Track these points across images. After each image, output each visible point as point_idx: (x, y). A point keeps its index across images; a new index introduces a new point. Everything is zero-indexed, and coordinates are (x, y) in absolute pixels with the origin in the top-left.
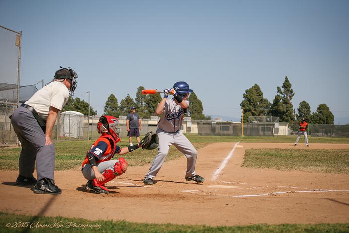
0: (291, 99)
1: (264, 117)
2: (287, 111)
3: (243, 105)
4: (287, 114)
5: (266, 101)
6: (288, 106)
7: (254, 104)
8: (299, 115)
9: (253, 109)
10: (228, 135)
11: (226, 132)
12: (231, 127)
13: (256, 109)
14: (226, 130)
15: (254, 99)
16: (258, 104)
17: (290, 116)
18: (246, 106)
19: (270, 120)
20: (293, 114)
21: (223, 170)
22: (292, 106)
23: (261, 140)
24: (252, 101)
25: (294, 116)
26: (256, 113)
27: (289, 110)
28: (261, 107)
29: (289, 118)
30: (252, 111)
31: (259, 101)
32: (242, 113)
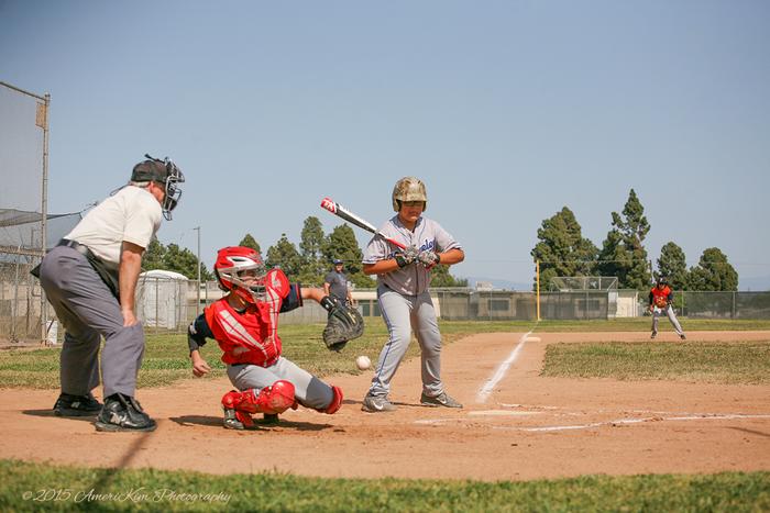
0: (642, 239)
1: (585, 279)
2: (635, 265)
3: (537, 254)
4: (634, 271)
5: (588, 243)
6: (636, 255)
7: (562, 252)
8: (660, 273)
9: (561, 262)
10: (508, 319)
11: (501, 313)
12: (512, 302)
13: (567, 262)
14: (501, 309)
15: (562, 240)
16: (571, 251)
17: (641, 277)
18: (545, 257)
19: (597, 284)
20: (649, 271)
22: (644, 255)
23: (578, 326)
24: (556, 245)
25: (650, 275)
26: (566, 270)
27: (638, 263)
28: (577, 258)
29: (640, 281)
30: (558, 267)
31: (572, 245)
32: (536, 271)
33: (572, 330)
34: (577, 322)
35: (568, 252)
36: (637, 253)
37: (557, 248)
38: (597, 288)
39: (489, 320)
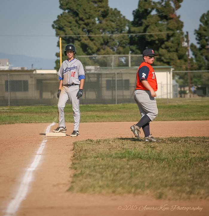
0: (178, 7)
1: (113, 58)
2: (169, 37)
3: (59, 27)
4: (169, 44)
5: (117, 13)
6: (170, 26)
7: (87, 24)
8: (198, 46)
9: (86, 36)
10: (28, 102)
11: (20, 95)
12: (32, 82)
13: (92, 35)
14: (20, 90)
15: (87, 11)
16: (97, 22)
17: (177, 51)
18: (68, 30)
19: (127, 61)
20: (185, 44)
21: (24, 203)
22: (180, 25)
23: (107, 114)
24: (81, 16)
25: (186, 48)
26: (91, 44)
27: (173, 35)
28: (104, 30)
29: (175, 56)
30: (83, 41)
31: (98, 16)
32: (58, 46)
33: (100, 119)
34: (105, 107)
35: (94, 23)
36: (172, 24)
37: (81, 19)
38: (127, 65)
39: (7, 105)
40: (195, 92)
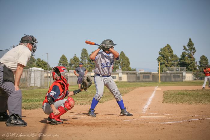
0: (194, 54)
1: (175, 68)
2: (191, 63)
3: (159, 60)
4: (191, 65)
5: (176, 56)
6: (192, 60)
7: (167, 59)
8: (200, 66)
9: (166, 62)
10: (150, 82)
11: (147, 80)
12: (151, 76)
13: (168, 62)
14: (147, 78)
15: (167, 55)
16: (170, 58)
17: (193, 67)
18: (161, 61)
19: (179, 70)
20: (196, 65)
21: (149, 106)
22: (194, 60)
23: (173, 84)
24: (165, 56)
25: (196, 66)
26: (168, 65)
27: (192, 62)
28: (172, 61)
29: (193, 68)
30: (166, 64)
31: (170, 57)
32: (159, 65)
33: (171, 85)
34: (172, 82)
35: (169, 59)
36: (192, 59)
37: (165, 58)
38: (179, 71)
39: (143, 82)
40: (199, 79)
